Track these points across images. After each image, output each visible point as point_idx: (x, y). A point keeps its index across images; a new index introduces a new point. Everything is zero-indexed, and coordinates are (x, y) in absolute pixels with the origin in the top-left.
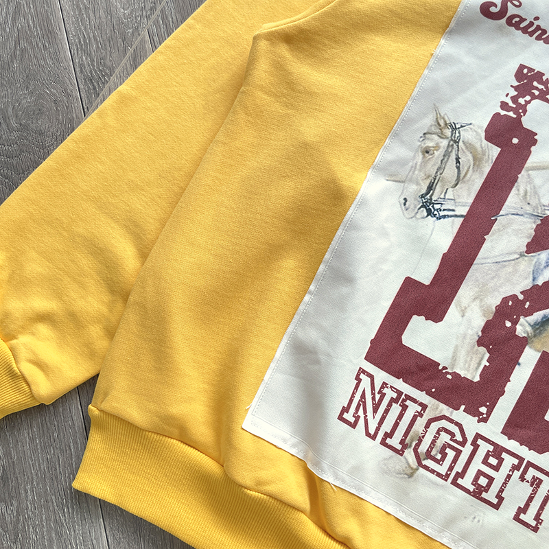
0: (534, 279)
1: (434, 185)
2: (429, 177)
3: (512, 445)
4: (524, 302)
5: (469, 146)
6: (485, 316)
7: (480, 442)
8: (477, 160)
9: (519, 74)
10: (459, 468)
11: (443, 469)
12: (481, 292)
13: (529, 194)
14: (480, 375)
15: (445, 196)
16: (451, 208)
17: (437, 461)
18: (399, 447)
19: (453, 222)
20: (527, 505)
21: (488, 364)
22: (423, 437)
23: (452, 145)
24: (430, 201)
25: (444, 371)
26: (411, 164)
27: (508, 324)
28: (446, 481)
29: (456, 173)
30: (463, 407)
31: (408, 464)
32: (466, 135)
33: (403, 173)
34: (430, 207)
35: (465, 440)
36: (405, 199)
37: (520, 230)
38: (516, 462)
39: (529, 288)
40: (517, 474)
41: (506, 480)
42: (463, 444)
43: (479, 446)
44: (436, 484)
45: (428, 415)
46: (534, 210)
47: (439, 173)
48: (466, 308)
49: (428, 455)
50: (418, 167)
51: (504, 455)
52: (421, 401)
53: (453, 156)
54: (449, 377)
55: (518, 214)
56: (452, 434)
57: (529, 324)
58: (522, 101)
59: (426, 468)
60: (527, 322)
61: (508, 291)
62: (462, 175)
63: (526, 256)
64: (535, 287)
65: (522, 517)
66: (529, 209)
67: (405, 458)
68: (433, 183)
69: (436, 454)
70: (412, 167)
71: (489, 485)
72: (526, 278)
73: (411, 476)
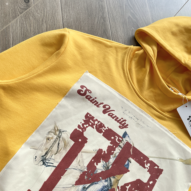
1: (48, 152)
2: (47, 149)
5: (64, 140)
8: (65, 145)
9: (86, 116)
13: (80, 162)
15: (51, 157)
16: (52, 163)
19: (52, 168)
23: (58, 138)
24: (45, 159)
26: (41, 143)
29: (57, 149)
32: (64, 135)
33: (38, 146)
34: (45, 161)
36: (36, 157)
37: (75, 175)
46: (81, 168)
47: (51, 148)
53: (57, 142)
55: (75, 169)
58: (85, 126)
62: (59, 150)
66: (79, 167)
70: (41, 144)
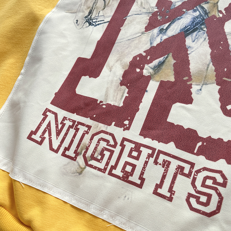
0: (151, 44)
1: (92, 11)
2: (89, 8)
3: (147, 141)
4: (146, 57)
6: (124, 69)
7: (126, 143)
10: (112, 163)
11: (102, 166)
12: (121, 56)
13: (143, 3)
14: (123, 102)
15: (98, 15)
16: (102, 20)
17: (98, 161)
18: (73, 155)
19: (103, 26)
20: (162, 182)
21: (127, 95)
22: (89, 146)
24: (91, 19)
25: (101, 104)
27: (138, 70)
28: (105, 173)
29: (104, 3)
30: (114, 123)
31: (79, 165)
33: (75, 8)
34: (91, 21)
35: (116, 143)
36: (77, 21)
37: (141, 21)
38: (150, 152)
39: (149, 48)
40: (152, 160)
41: (144, 165)
42: (115, 146)
43: (125, 145)
44: (97, 176)
45: (91, 132)
46: (147, 10)
47: (94, 5)
48: (112, 67)
49: (93, 157)
50: (83, 4)
51: (142, 149)
52: (87, 124)
54: (104, 106)
55: (138, 14)
56: (107, 141)
57: (151, 68)
59: (91, 166)
60: (149, 67)
61: (136, 53)
62: (107, 3)
63: (145, 33)
64: (152, 48)
65: (159, 191)
66: (144, 11)
67: (78, 162)
68: (92, 10)
69: (98, 156)
70: (80, 5)
71: (133, 170)
72: (146, 44)
73: (80, 173)
